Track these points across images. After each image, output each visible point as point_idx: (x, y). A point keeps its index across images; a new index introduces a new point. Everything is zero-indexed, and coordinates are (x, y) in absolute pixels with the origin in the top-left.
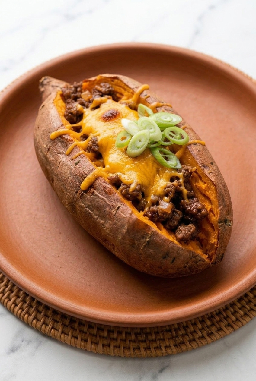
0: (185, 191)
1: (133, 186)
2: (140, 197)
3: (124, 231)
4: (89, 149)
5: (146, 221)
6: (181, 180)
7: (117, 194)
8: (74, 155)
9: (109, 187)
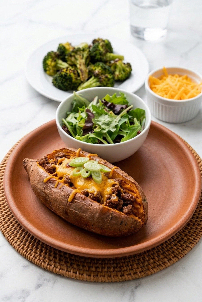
0: (122, 190)
1: (95, 193)
2: (100, 197)
3: (98, 215)
4: (66, 182)
5: (107, 207)
6: (118, 185)
7: (89, 199)
8: (59, 187)
9: (83, 196)
